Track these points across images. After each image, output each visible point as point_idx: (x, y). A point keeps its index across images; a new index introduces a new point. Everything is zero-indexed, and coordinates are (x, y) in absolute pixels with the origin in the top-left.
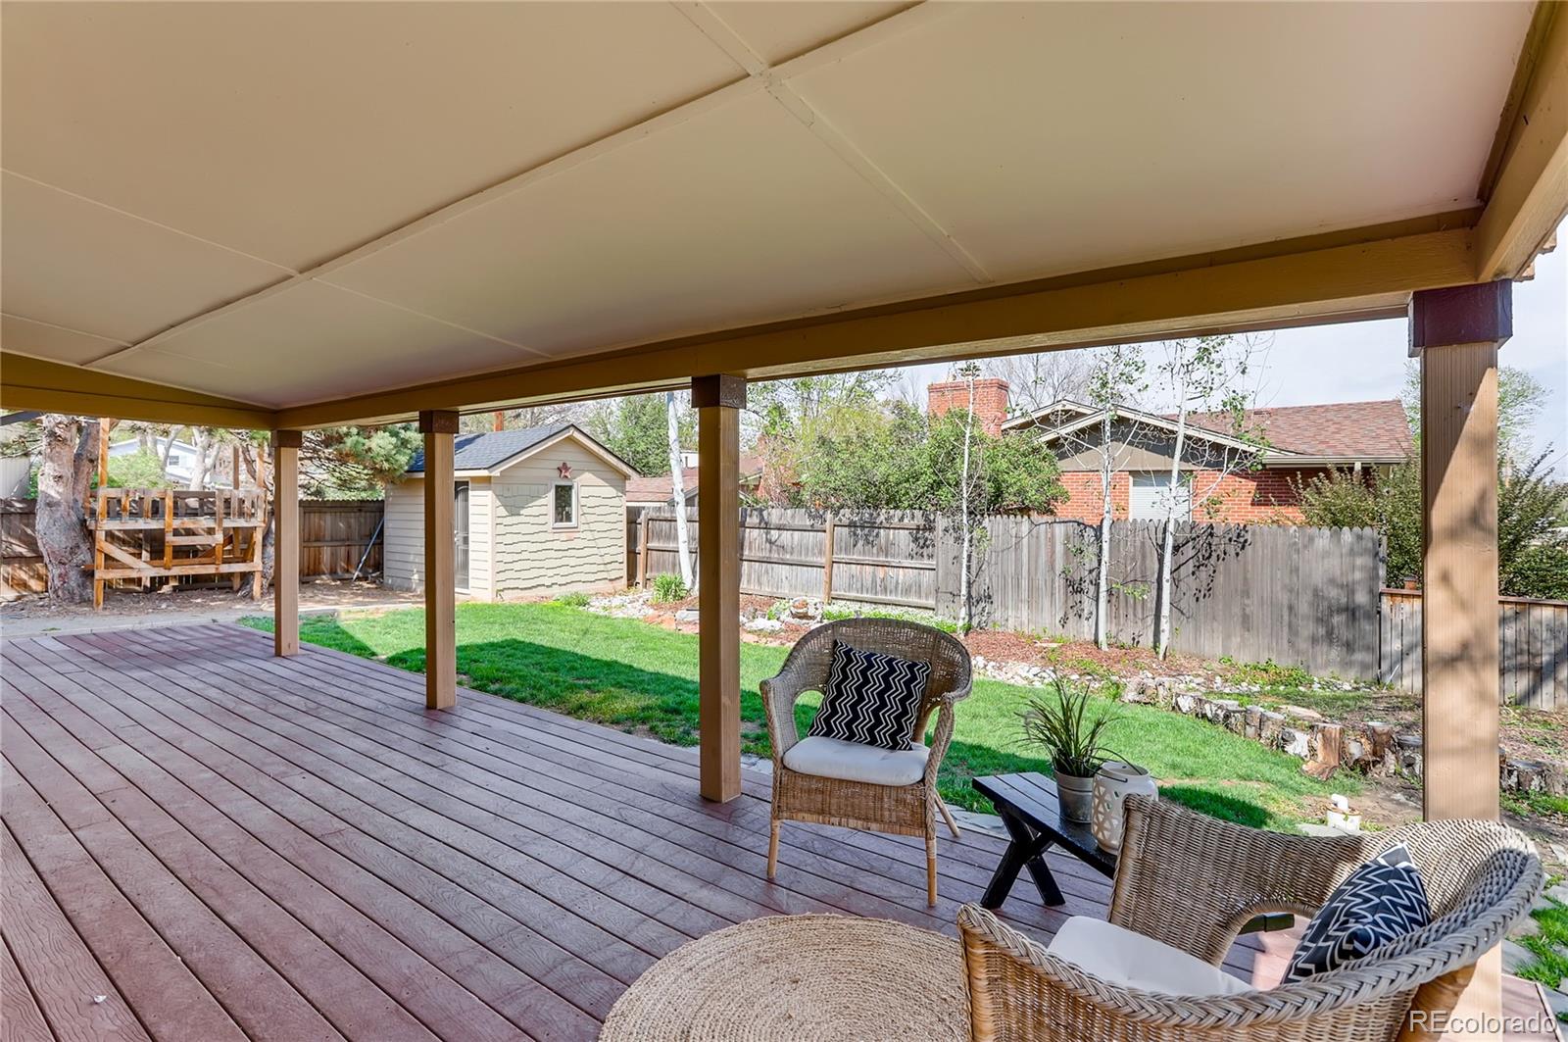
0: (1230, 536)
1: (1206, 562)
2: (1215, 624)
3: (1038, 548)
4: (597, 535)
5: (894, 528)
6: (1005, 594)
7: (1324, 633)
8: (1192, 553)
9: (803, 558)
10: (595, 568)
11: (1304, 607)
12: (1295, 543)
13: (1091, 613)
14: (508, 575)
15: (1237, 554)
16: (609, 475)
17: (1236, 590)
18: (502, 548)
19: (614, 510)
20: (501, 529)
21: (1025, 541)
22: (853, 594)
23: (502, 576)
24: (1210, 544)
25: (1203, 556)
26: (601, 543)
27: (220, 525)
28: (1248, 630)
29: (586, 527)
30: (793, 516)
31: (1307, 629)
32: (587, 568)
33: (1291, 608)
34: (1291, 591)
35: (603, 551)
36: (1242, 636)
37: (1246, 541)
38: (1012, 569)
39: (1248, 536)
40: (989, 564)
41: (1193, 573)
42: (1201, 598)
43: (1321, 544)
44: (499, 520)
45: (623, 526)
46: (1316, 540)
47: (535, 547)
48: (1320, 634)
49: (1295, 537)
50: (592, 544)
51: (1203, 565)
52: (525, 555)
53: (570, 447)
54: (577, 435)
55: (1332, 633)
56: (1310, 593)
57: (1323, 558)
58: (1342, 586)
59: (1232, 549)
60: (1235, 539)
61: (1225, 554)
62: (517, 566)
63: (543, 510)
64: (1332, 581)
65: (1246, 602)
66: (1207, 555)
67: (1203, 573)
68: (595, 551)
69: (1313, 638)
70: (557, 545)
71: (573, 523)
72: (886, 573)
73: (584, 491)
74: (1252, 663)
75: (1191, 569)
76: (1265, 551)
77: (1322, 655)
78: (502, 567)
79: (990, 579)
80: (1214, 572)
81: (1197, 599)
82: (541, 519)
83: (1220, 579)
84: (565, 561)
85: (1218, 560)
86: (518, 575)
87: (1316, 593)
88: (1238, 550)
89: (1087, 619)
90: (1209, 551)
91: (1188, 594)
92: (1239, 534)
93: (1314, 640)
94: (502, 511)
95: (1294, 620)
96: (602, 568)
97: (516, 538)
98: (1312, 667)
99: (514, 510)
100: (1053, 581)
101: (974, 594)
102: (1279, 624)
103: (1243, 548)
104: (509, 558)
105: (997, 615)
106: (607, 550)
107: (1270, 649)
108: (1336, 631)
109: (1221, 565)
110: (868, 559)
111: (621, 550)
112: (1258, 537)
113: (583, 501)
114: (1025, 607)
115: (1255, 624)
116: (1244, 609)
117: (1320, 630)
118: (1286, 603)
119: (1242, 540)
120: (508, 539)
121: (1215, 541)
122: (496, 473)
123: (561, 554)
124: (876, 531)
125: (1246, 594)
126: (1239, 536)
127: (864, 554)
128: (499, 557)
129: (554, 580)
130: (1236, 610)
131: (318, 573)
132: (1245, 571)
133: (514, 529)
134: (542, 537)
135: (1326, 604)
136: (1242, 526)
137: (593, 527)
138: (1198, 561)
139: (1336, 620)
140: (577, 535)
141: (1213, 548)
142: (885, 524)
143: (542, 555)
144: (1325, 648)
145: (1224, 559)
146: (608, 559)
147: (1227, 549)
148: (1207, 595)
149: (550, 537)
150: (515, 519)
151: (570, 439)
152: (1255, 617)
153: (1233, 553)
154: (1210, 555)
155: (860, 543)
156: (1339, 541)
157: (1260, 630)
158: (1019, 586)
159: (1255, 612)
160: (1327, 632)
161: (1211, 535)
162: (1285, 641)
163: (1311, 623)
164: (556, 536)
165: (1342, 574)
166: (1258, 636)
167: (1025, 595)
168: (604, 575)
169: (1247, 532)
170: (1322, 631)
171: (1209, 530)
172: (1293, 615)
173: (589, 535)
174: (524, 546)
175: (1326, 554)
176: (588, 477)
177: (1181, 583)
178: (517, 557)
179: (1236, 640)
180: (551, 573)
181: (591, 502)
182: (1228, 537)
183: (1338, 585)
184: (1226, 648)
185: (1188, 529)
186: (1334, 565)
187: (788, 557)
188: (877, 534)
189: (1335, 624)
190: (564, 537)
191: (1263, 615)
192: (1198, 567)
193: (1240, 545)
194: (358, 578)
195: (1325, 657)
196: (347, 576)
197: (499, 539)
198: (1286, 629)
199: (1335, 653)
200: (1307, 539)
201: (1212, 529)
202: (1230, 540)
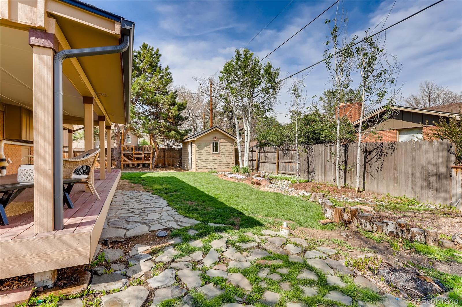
0: (389, 146)
1: (381, 157)
2: (384, 181)
3: (327, 154)
4: (225, 156)
5: (293, 151)
6: (318, 170)
7: (426, 185)
8: (375, 154)
9: (272, 161)
10: (225, 165)
11: (418, 174)
12: (414, 148)
13: (343, 177)
14: (200, 165)
15: (392, 153)
16: (229, 140)
17: (391, 168)
18: (198, 158)
19: (230, 149)
20: (197, 154)
21: (324, 152)
22: (284, 172)
23: (198, 165)
24: (382, 150)
25: (380, 155)
26: (226, 158)
27: (143, 152)
28: (396, 183)
29: (222, 153)
30: (270, 149)
31: (419, 183)
32: (222, 164)
33: (412, 174)
34: (412, 167)
35: (227, 160)
36: (394, 186)
37: (395, 148)
38: (320, 162)
39: (396, 146)
40: (314, 160)
41: (376, 161)
42: (379, 171)
43: (424, 148)
44: (197, 151)
45: (234, 153)
46: (423, 146)
47: (206, 158)
48: (425, 185)
49: (414, 145)
50: (224, 158)
51: (379, 158)
52: (205, 160)
53: (217, 133)
54: (218, 129)
55: (430, 185)
56: (420, 168)
57: (425, 153)
58: (433, 165)
59: (389, 152)
60: (391, 147)
61: (387, 153)
62: (202, 163)
63: (209, 149)
64: (429, 163)
65: (395, 172)
66: (381, 154)
67: (379, 162)
68: (225, 160)
69: (422, 187)
70: (213, 158)
71: (218, 152)
72: (291, 165)
73: (221, 144)
74: (398, 197)
75: (375, 160)
76: (402, 152)
77: (426, 194)
78: (198, 163)
79: (314, 166)
80: (383, 161)
81: (377, 171)
82: (209, 151)
83: (385, 164)
84: (216, 162)
85: (385, 156)
86: (202, 165)
87: (423, 167)
88: (392, 152)
89: (342, 179)
90: (381, 153)
91: (374, 170)
92: (392, 145)
93: (422, 188)
94: (198, 149)
95: (414, 180)
96: (227, 164)
97: (201, 156)
98: (421, 199)
99: (201, 149)
100: (331, 166)
101: (310, 171)
102: (408, 181)
103: (394, 151)
104: (199, 161)
105: (316, 177)
106: (228, 160)
107: (404, 191)
108: (431, 184)
109: (386, 158)
110: (287, 161)
111: (233, 160)
112: (399, 147)
113: (221, 147)
114: (323, 175)
115: (399, 180)
116: (394, 175)
117: (425, 183)
118: (410, 172)
119: (393, 148)
120: (199, 156)
121: (384, 148)
122: (195, 139)
123: (214, 160)
124: (289, 152)
125: (395, 169)
126: (392, 146)
127: (286, 159)
128: (197, 161)
129: (213, 167)
130: (391, 176)
131: (169, 165)
132: (395, 160)
133: (201, 154)
134: (209, 156)
135: (427, 173)
136: (393, 142)
137: (224, 153)
138: (378, 157)
139: (432, 179)
140: (219, 156)
141: (383, 151)
142: (291, 150)
143: (209, 160)
144: (427, 191)
145: (387, 156)
146: (229, 162)
147: (388, 152)
148: (381, 170)
149: (211, 156)
150: (201, 151)
151: (216, 130)
152: (398, 178)
153: (390, 153)
154: (382, 154)
155: (285, 156)
156: (432, 146)
157: (401, 183)
158: (322, 168)
159: (399, 176)
160: (428, 184)
161: (382, 146)
162: (410, 188)
163: (421, 181)
164: (213, 156)
165: (434, 160)
166: (400, 187)
167: (323, 171)
168: (228, 167)
169: (395, 144)
170: (425, 184)
171: (381, 145)
172: (413, 177)
173: (223, 156)
174: (204, 158)
175: (427, 152)
176: (222, 140)
177: (372, 165)
178: (201, 161)
179: (391, 187)
180: (212, 165)
181: (223, 147)
182: (388, 147)
183: (432, 165)
184: (388, 190)
185: (374, 145)
186: (430, 156)
187: (269, 161)
188: (289, 153)
189: (431, 181)
190: (215, 156)
191: (401, 177)
192: (378, 159)
193: (393, 150)
194: (178, 167)
195: (426, 195)
196: (176, 166)
197: (197, 156)
198: (410, 183)
199: (431, 193)
200: (419, 146)
201: (383, 144)
202: (389, 148)
